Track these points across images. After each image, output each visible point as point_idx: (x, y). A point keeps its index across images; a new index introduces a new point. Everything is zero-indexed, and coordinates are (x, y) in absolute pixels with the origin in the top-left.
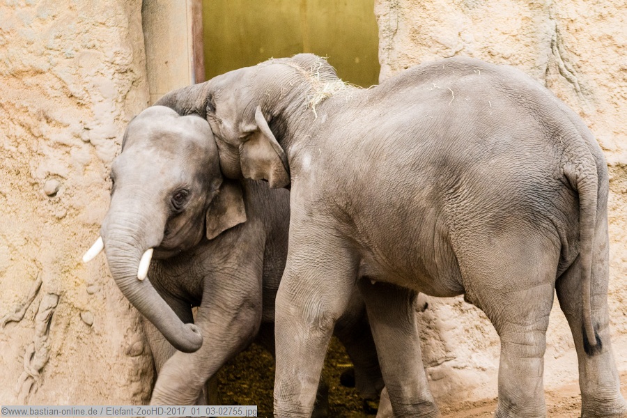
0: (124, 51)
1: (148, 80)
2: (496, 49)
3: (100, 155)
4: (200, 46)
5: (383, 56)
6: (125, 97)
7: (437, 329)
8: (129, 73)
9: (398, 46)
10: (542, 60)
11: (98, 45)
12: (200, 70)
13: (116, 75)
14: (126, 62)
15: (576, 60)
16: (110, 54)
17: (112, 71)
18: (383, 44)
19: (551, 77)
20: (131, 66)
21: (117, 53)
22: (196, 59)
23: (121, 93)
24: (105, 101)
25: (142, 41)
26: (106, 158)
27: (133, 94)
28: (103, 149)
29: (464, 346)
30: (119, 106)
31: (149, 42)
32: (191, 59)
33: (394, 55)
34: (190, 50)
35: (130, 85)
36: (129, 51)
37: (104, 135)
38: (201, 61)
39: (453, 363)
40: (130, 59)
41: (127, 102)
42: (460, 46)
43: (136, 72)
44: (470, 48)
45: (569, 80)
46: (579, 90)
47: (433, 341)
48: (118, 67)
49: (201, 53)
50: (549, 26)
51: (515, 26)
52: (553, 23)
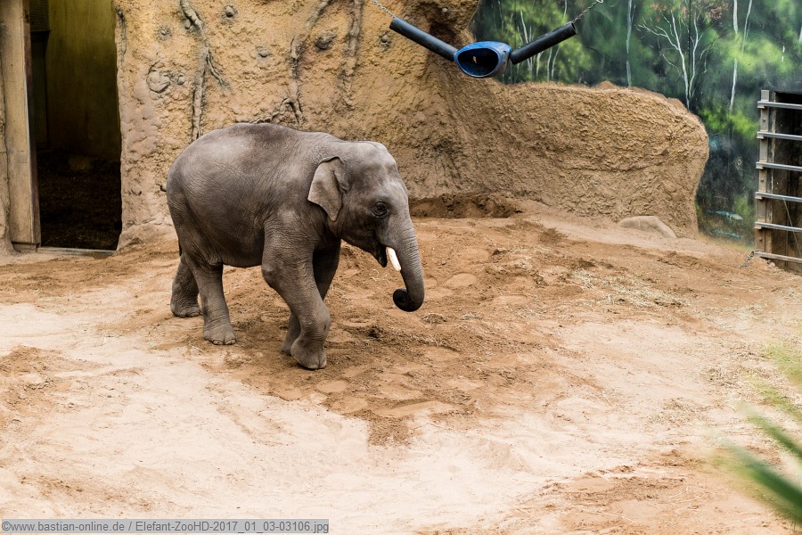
1: (2, 74)
2: (177, 61)
5: (119, 64)
7: (146, 205)
9: (126, 60)
10: (202, 68)
15: (220, 68)
18: (119, 58)
19: (207, 76)
22: (27, 64)
29: (160, 214)
31: (3, 54)
32: (24, 64)
33: (124, 64)
34: (24, 59)
39: (154, 222)
42: (158, 60)
44: (163, 61)
45: (217, 78)
46: (222, 83)
47: (145, 211)
49: (29, 61)
50: (205, 50)
51: (187, 50)
52: (207, 49)
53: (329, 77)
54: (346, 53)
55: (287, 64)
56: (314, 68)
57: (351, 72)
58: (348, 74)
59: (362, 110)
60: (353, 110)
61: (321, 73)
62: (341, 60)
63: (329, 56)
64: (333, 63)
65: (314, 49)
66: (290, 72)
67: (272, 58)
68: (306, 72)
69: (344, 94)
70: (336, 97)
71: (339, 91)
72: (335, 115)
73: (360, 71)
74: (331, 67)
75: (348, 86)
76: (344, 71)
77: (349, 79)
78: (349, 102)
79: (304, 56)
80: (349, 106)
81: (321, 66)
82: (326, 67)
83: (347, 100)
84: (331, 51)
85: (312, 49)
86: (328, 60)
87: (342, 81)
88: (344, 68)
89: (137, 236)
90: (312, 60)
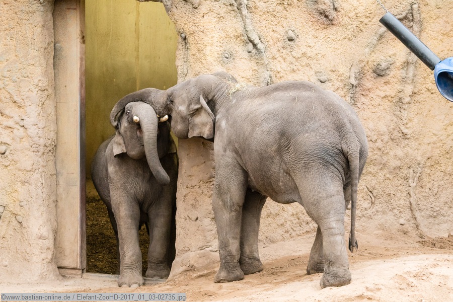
0: (43, 79)
1: (55, 95)
3: (29, 133)
4: (83, 78)
6: (43, 104)
8: (46, 91)
11: (30, 75)
12: (83, 91)
13: (39, 92)
14: (44, 85)
16: (36, 81)
17: (37, 89)
18: (180, 81)
20: (47, 87)
21: (39, 80)
22: (81, 85)
23: (41, 101)
24: (33, 105)
25: (53, 75)
26: (32, 135)
27: (47, 102)
28: (30, 131)
30: (40, 108)
31: (57, 75)
32: (79, 85)
34: (78, 80)
35: (46, 97)
36: (46, 80)
37: (32, 123)
38: (84, 86)
39: (210, 248)
40: (47, 83)
41: (44, 106)
43: (49, 91)
48: (40, 88)
49: (84, 82)
50: (266, 75)
51: (249, 74)
52: (268, 73)
53: (386, 104)
54: (404, 80)
55: (345, 90)
56: (371, 95)
57: (408, 99)
58: (405, 101)
59: (418, 139)
60: (408, 139)
61: (378, 101)
62: (399, 87)
63: (386, 83)
64: (390, 91)
65: (372, 75)
66: (348, 98)
67: (331, 84)
68: (363, 99)
69: (401, 121)
70: (392, 126)
71: (395, 119)
72: (390, 143)
73: (416, 99)
74: (388, 94)
75: (405, 114)
76: (401, 99)
77: (406, 106)
78: (405, 131)
79: (362, 82)
80: (404, 135)
81: (378, 92)
82: (383, 94)
83: (403, 128)
84: (388, 78)
85: (370, 75)
86: (385, 87)
87: (398, 108)
88: (401, 95)
89: (192, 262)
90: (370, 86)
